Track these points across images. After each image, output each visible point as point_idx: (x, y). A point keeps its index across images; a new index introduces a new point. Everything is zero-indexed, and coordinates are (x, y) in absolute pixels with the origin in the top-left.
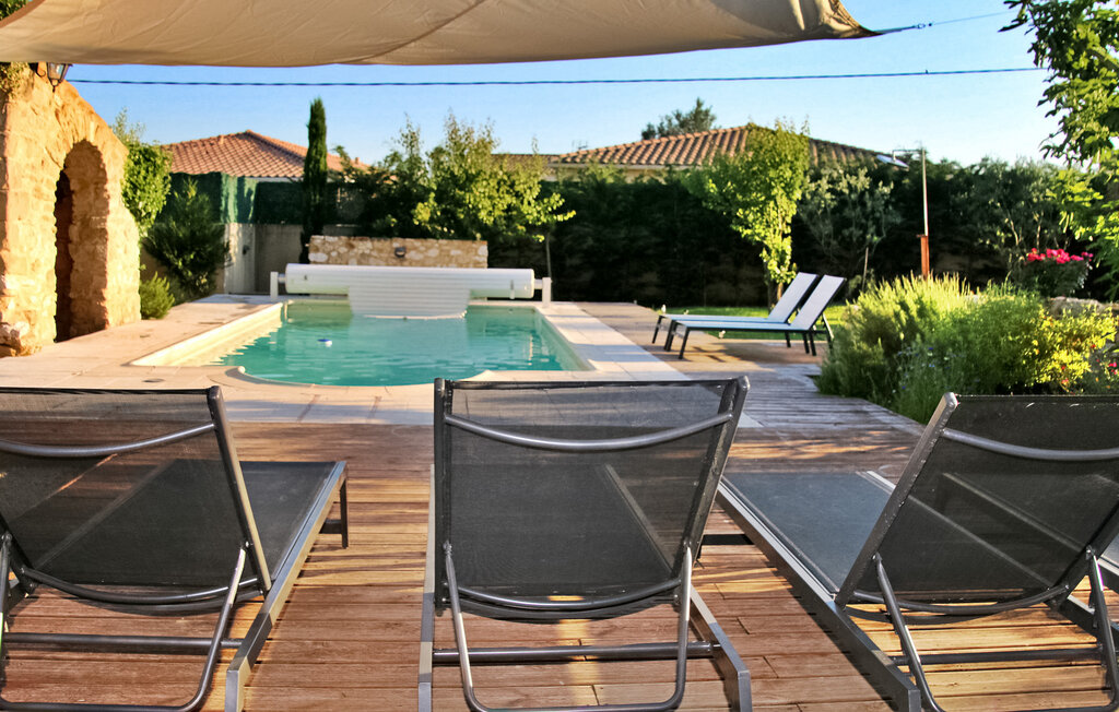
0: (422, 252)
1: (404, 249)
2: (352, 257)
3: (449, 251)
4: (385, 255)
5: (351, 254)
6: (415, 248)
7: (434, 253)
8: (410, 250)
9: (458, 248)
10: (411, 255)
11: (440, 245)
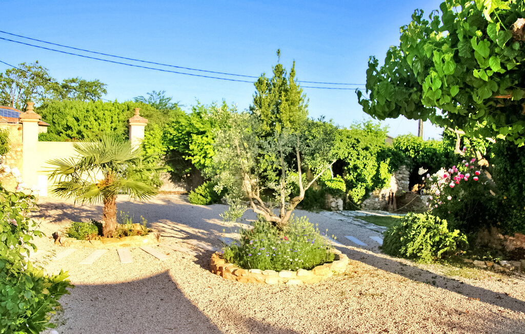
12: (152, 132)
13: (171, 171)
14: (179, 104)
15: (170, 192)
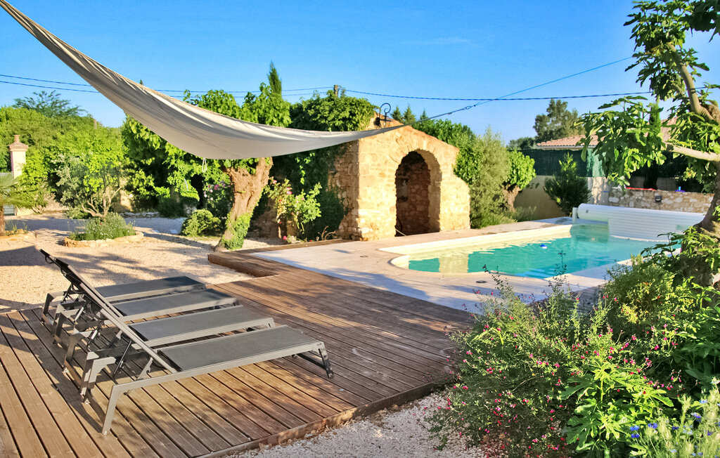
0: (672, 199)
1: (661, 197)
2: (631, 200)
3: (689, 199)
4: (650, 200)
5: (631, 198)
6: (668, 197)
7: (679, 200)
8: (665, 198)
9: (695, 198)
10: (665, 201)
11: (683, 196)
12: (33, 157)
13: (55, 192)
14: (79, 108)
15: (55, 212)
